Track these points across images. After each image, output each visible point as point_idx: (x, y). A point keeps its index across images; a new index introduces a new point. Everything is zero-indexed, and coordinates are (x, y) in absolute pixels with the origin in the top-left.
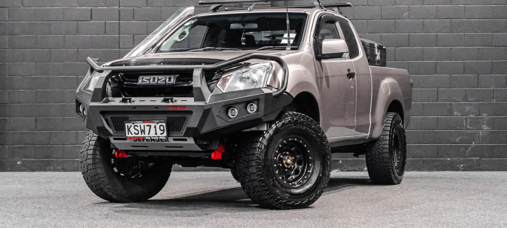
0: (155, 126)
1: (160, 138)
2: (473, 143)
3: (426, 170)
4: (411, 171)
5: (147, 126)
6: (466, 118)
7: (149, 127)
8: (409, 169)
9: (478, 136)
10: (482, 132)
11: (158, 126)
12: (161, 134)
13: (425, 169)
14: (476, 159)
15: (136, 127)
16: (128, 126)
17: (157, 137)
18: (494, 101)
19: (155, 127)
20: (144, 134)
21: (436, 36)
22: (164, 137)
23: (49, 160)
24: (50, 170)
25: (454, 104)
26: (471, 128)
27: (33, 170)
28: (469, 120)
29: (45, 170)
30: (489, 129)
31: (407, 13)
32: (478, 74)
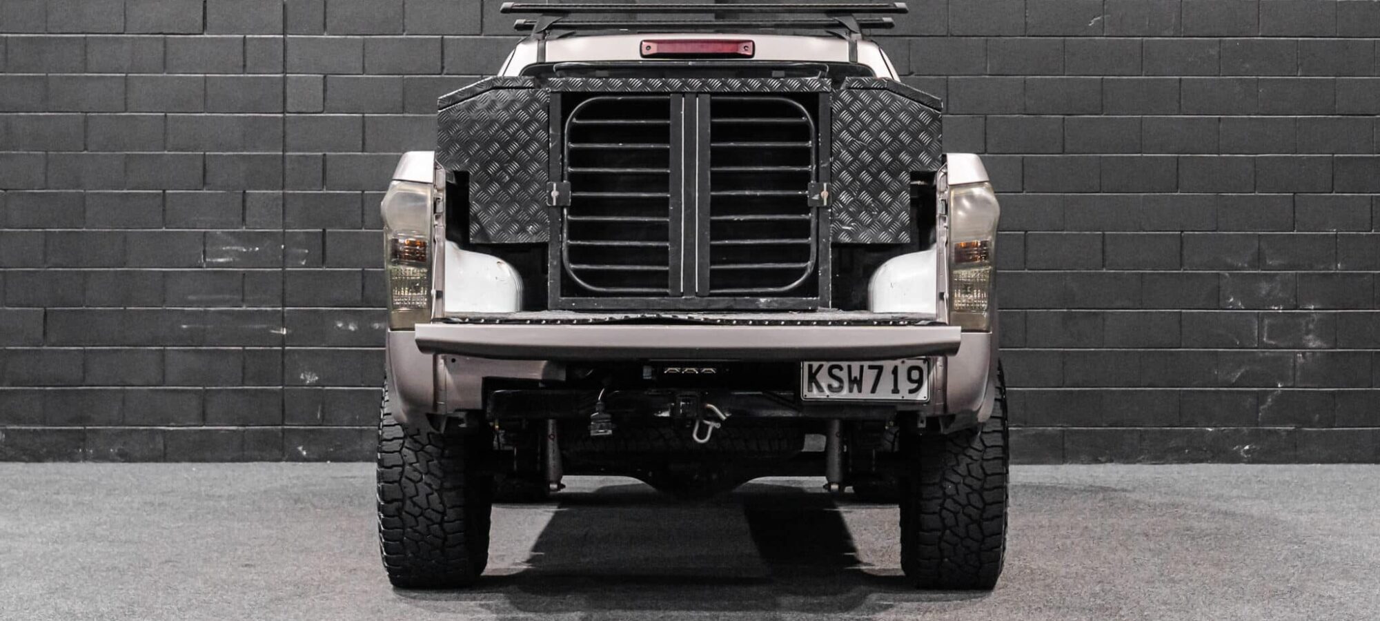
2: (1279, 386)
3: (1147, 459)
4: (1106, 462)
6: (1260, 318)
8: (1100, 458)
9: (1292, 365)
10: (1304, 354)
13: (1143, 459)
14: (1287, 431)
18: (1337, 266)
21: (1177, 85)
23: (83, 428)
24: (85, 458)
25: (1227, 275)
26: (1273, 342)
27: (38, 458)
28: (1266, 322)
29: (72, 458)
30: (1325, 346)
31: (1099, 18)
32: (1295, 193)
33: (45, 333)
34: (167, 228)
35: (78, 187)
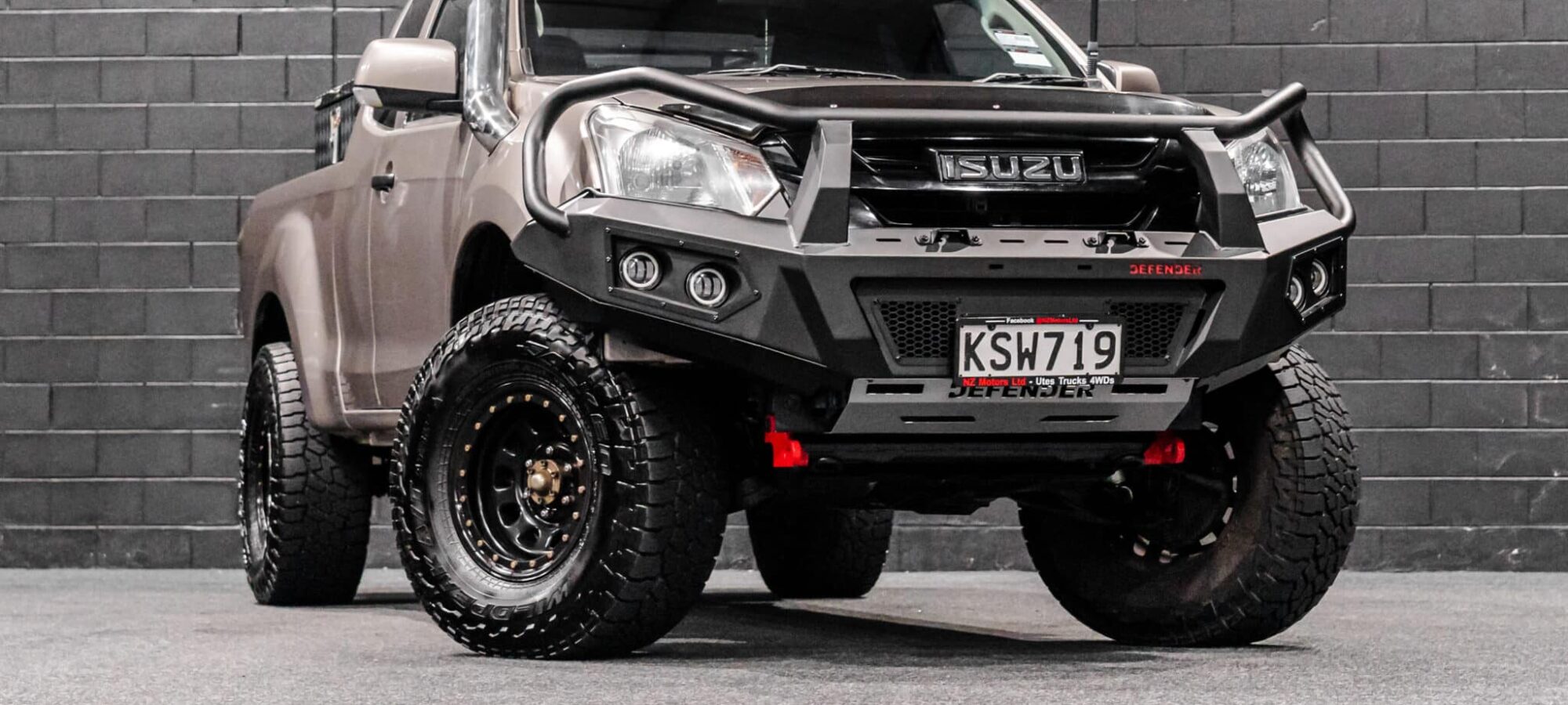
0: (1080, 334)
1: (1092, 381)
2: (1556, 474)
5: (1047, 335)
7: (1054, 340)
11: (1089, 337)
12: (1099, 366)
15: (1001, 342)
16: (968, 336)
17: (1081, 377)
19: (1079, 340)
20: (1032, 367)
21: (1423, 101)
22: (1110, 376)
23: (95, 527)
25: (1488, 337)
26: (1546, 420)
28: (1539, 394)
31: (1323, 21)
33: (51, 416)
34: (194, 287)
35: (90, 238)
